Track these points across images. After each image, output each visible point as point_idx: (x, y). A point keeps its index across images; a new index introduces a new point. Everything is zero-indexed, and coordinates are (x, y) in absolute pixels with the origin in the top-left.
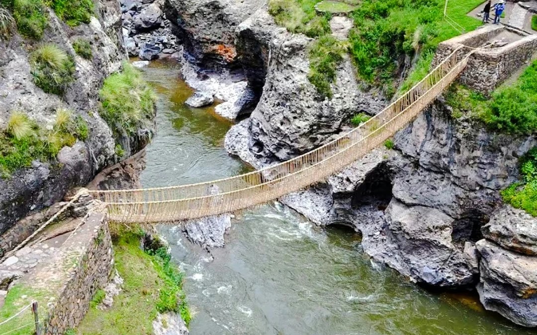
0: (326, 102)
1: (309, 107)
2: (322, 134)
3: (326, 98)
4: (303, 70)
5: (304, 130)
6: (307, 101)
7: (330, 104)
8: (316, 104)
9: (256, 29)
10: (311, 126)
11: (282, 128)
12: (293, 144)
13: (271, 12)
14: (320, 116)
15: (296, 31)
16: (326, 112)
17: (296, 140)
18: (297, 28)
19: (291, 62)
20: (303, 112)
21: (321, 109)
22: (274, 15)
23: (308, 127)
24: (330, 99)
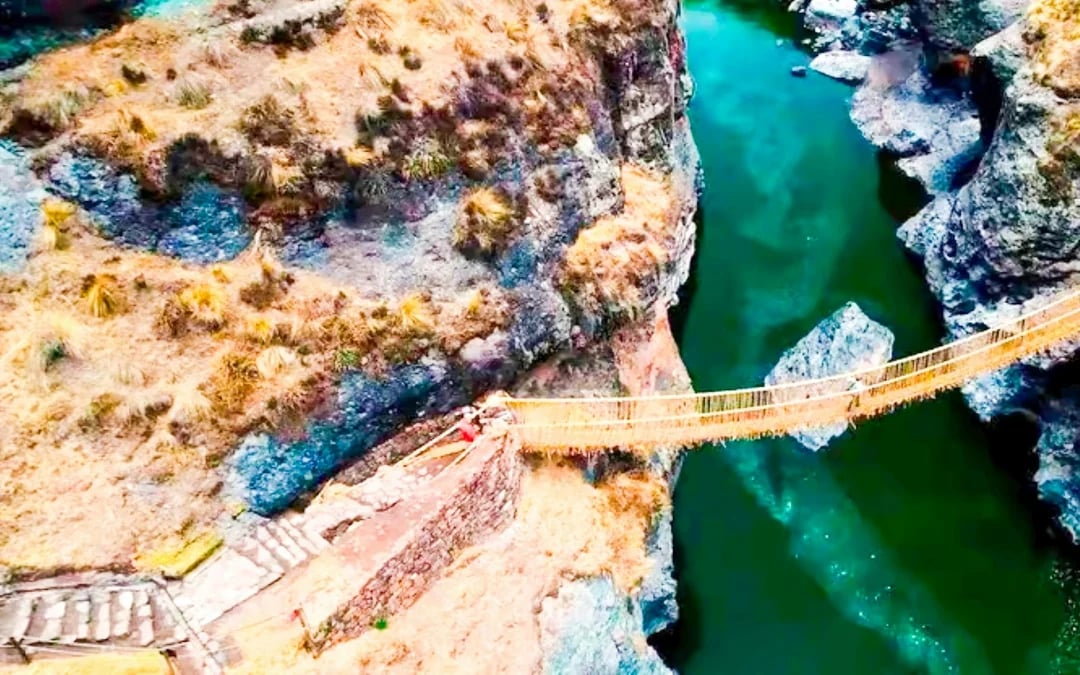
0: (1058, 209)
1: (1027, 212)
2: (1041, 258)
3: (1061, 202)
4: (1034, 150)
5: (1013, 248)
6: (1027, 203)
7: (1064, 214)
8: (1042, 210)
9: (997, 59)
10: (1025, 243)
11: (984, 233)
12: (992, 263)
13: (1025, 36)
14: (1043, 230)
15: (1044, 82)
16: (1054, 225)
17: (997, 260)
18: (1047, 77)
19: (1022, 132)
20: (1016, 219)
21: (1047, 218)
22: (1029, 42)
23: (1019, 244)
24: (1067, 205)
